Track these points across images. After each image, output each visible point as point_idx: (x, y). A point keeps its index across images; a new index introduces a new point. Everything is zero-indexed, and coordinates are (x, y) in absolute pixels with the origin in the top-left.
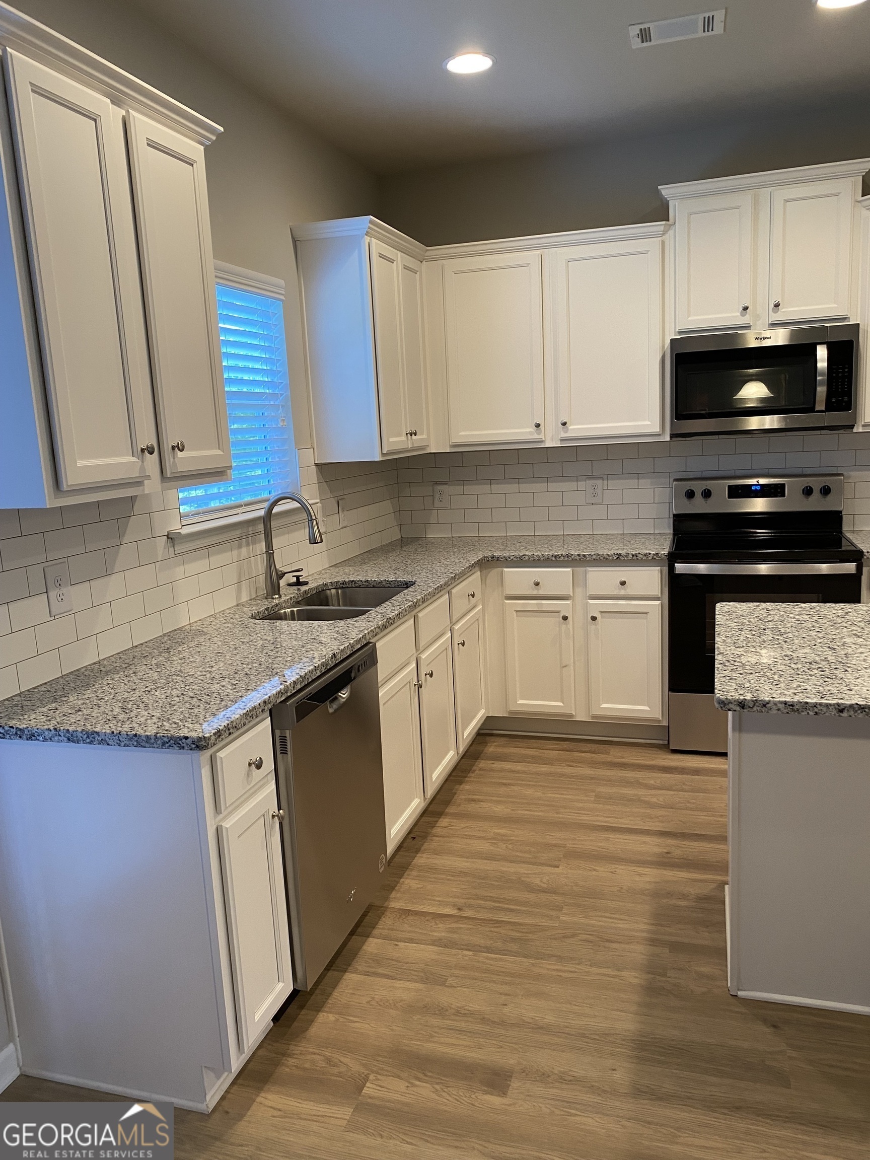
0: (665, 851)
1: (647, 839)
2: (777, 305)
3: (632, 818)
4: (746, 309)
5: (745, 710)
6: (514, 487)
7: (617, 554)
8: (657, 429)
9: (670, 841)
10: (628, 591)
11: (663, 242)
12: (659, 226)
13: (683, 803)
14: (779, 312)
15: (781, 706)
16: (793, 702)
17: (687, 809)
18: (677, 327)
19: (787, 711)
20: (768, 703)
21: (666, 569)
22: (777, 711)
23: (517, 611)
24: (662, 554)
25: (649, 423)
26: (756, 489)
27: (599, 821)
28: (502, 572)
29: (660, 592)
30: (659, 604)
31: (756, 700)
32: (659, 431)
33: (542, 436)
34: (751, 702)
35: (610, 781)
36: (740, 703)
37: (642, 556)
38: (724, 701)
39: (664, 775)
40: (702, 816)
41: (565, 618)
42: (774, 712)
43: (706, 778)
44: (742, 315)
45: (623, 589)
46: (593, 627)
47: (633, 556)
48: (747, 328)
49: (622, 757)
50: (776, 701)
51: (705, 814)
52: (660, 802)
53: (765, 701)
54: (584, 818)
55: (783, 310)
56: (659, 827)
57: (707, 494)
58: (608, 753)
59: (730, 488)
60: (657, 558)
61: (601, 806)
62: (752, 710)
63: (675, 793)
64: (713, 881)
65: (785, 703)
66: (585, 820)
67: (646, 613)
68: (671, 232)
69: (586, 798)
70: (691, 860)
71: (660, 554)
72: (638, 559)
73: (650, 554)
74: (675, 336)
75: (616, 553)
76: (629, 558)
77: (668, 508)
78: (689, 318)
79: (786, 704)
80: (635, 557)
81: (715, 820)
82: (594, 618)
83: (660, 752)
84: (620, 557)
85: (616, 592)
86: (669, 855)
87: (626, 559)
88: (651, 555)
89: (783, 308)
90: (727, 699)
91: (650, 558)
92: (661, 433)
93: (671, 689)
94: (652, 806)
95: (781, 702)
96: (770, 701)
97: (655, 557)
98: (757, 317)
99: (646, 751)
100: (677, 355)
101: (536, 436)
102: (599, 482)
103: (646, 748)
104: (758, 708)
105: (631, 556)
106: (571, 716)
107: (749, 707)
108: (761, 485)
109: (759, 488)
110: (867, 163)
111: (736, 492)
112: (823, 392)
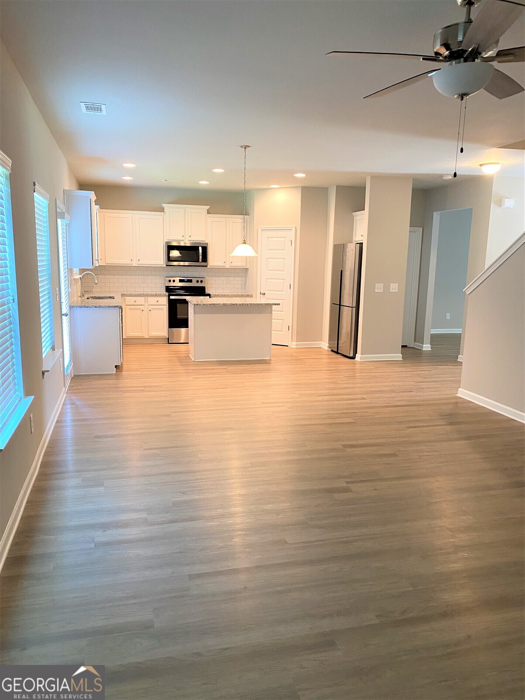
4: (183, 236)
6: (128, 277)
8: (162, 263)
10: (159, 303)
11: (163, 217)
12: (162, 213)
18: (167, 239)
21: (167, 298)
23: (129, 309)
25: (160, 262)
28: (125, 298)
29: (166, 304)
30: (166, 307)
33: (132, 263)
41: (143, 310)
44: (182, 238)
45: (157, 303)
46: (150, 313)
47: (160, 294)
48: (183, 241)
57: (174, 281)
59: (179, 280)
60: (166, 295)
67: (163, 309)
68: (165, 215)
73: (163, 294)
74: (167, 241)
78: (170, 237)
82: (150, 310)
84: (157, 295)
85: (155, 304)
89: (191, 237)
92: (164, 264)
93: (169, 328)
98: (185, 238)
99: (165, 344)
100: (168, 246)
101: (131, 263)
102: (145, 277)
106: (144, 337)
108: (187, 279)
109: (186, 280)
110: (208, 207)
111: (181, 281)
112: (201, 257)
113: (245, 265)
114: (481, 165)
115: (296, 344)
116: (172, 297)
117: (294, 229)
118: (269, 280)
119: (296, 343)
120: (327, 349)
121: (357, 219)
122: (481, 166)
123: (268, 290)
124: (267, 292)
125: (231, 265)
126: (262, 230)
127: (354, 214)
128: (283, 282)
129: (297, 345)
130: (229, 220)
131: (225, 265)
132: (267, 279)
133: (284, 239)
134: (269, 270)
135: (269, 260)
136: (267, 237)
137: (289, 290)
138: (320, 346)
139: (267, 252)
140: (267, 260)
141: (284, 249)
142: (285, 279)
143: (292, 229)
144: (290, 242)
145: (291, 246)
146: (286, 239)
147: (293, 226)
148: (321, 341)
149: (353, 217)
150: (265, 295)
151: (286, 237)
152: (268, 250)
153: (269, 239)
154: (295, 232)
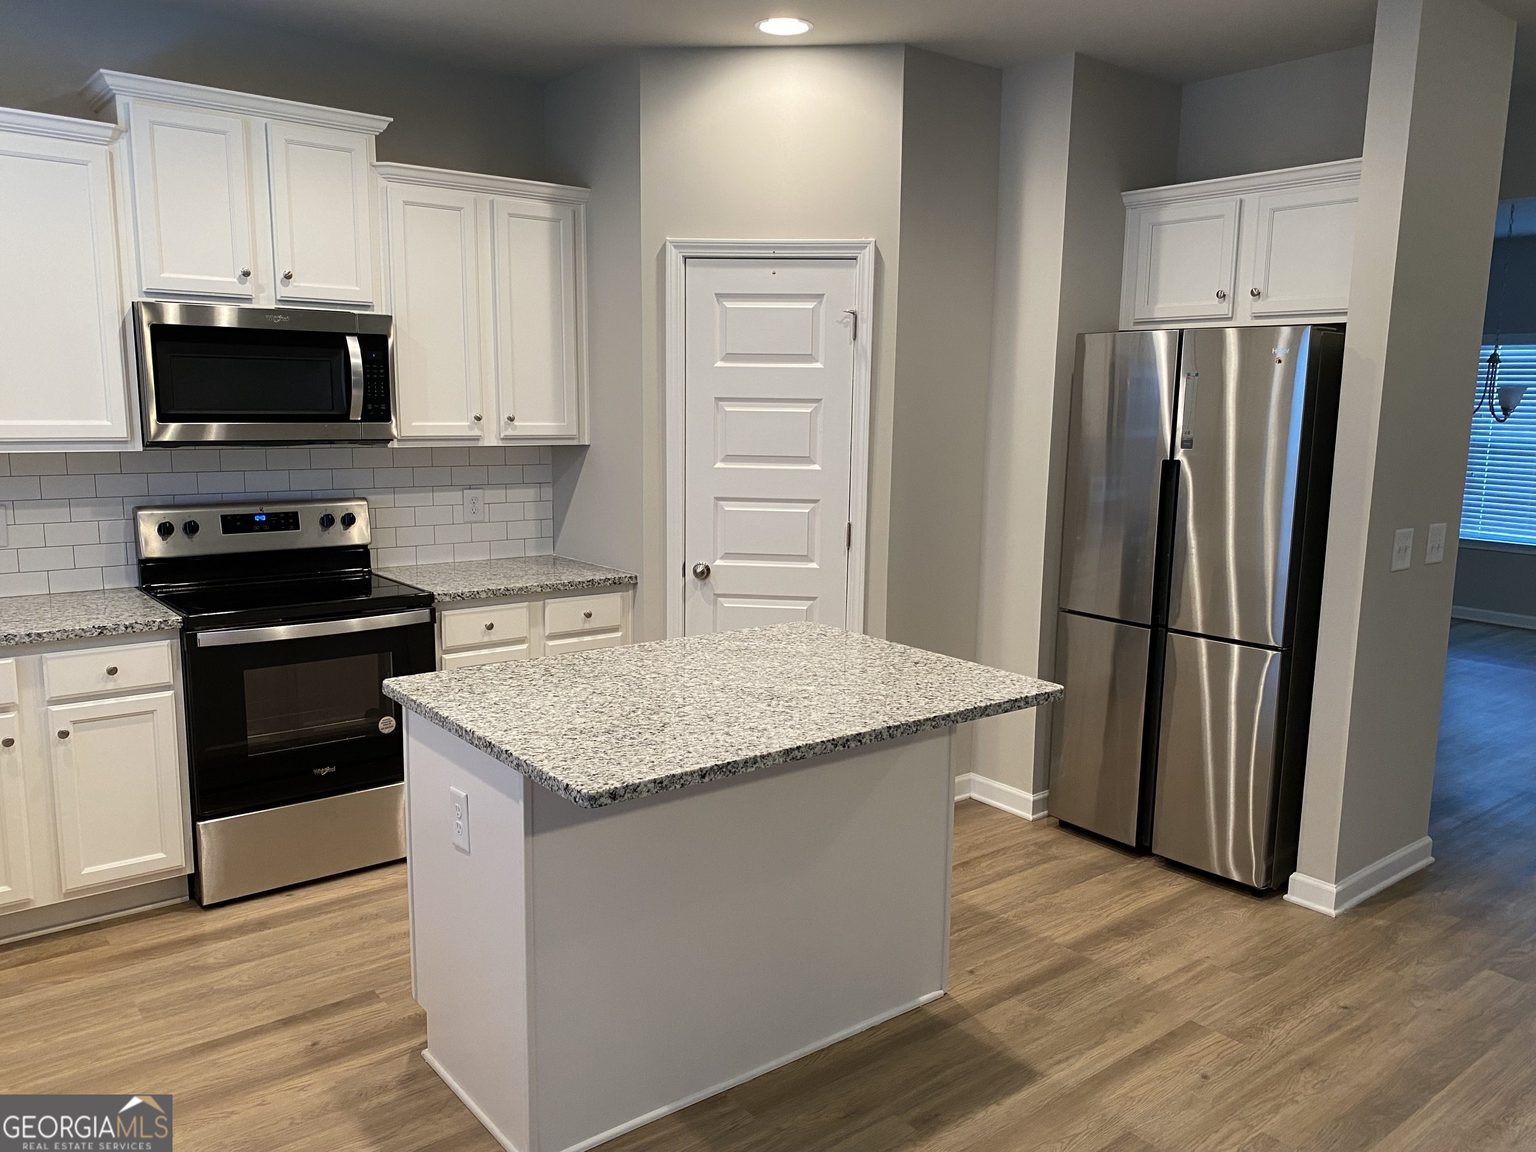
0: (310, 1043)
1: (269, 1039)
2: (288, 277)
3: (224, 1020)
4: (246, 274)
5: (617, 801)
7: (99, 628)
8: (122, 432)
9: (305, 1028)
10: (121, 681)
11: (111, 154)
12: (104, 127)
13: (279, 972)
14: (290, 286)
15: (651, 786)
16: (661, 778)
17: (290, 977)
18: (144, 284)
19: (656, 790)
20: (638, 787)
21: (180, 643)
22: (647, 793)
24: (173, 621)
25: (109, 423)
26: (260, 520)
27: (173, 1046)
29: (172, 677)
30: (171, 696)
31: (627, 786)
32: (126, 436)
34: (622, 790)
35: (143, 982)
36: (612, 794)
37: (141, 627)
38: (594, 797)
39: (222, 944)
40: (318, 978)
41: (8, 743)
42: (645, 794)
43: (281, 928)
44: (242, 282)
45: (111, 681)
46: (63, 748)
47: (126, 628)
48: (248, 301)
49: (135, 942)
50: (645, 782)
51: (320, 974)
52: (245, 983)
53: (635, 784)
54: (150, 1049)
55: (294, 284)
56: (271, 1016)
57: (192, 527)
58: (106, 943)
59: (224, 518)
60: (166, 628)
61: (162, 1021)
62: (623, 799)
63: (257, 962)
64: (401, 1054)
65: (655, 781)
66: (155, 1051)
67: (152, 712)
69: (124, 1021)
70: (352, 1040)
71: (170, 622)
72: (134, 632)
73: (154, 622)
74: (140, 296)
75: (96, 626)
76: (120, 632)
77: (123, 551)
78: (162, 275)
79: (655, 783)
80: (129, 629)
81: (339, 978)
82: (63, 734)
83: (187, 915)
84: (105, 632)
85: (99, 687)
86: (317, 1046)
87: (114, 633)
88: (157, 623)
89: (295, 281)
90: (597, 793)
91: (154, 629)
92: (129, 439)
94: (239, 992)
95: (650, 781)
96: (640, 783)
97: (163, 626)
98: (260, 288)
99: (167, 920)
103: (160, 917)
104: (629, 795)
105: (124, 629)
107: (621, 796)
108: (267, 515)
109: (264, 518)
110: (382, 123)
111: (231, 524)
112: (357, 394)
113: (574, 432)
116: (206, 638)
117: (867, 258)
118: (729, 507)
120: (1028, 815)
123: (727, 556)
124: (718, 562)
125: (510, 432)
126: (685, 258)
127: (1127, 198)
128: (808, 513)
130: (492, 202)
131: (476, 432)
132: (722, 503)
133: (815, 303)
134: (728, 458)
135: (728, 409)
136: (716, 294)
137: (844, 555)
138: (970, 798)
139: (715, 367)
140: (717, 405)
141: (811, 355)
142: (819, 498)
143: (859, 255)
144: (845, 321)
145: (855, 338)
146: (820, 303)
147: (863, 239)
148: (969, 772)
149: (1123, 209)
150: (707, 580)
151: (825, 296)
152: (722, 360)
153: (727, 306)
154: (873, 274)
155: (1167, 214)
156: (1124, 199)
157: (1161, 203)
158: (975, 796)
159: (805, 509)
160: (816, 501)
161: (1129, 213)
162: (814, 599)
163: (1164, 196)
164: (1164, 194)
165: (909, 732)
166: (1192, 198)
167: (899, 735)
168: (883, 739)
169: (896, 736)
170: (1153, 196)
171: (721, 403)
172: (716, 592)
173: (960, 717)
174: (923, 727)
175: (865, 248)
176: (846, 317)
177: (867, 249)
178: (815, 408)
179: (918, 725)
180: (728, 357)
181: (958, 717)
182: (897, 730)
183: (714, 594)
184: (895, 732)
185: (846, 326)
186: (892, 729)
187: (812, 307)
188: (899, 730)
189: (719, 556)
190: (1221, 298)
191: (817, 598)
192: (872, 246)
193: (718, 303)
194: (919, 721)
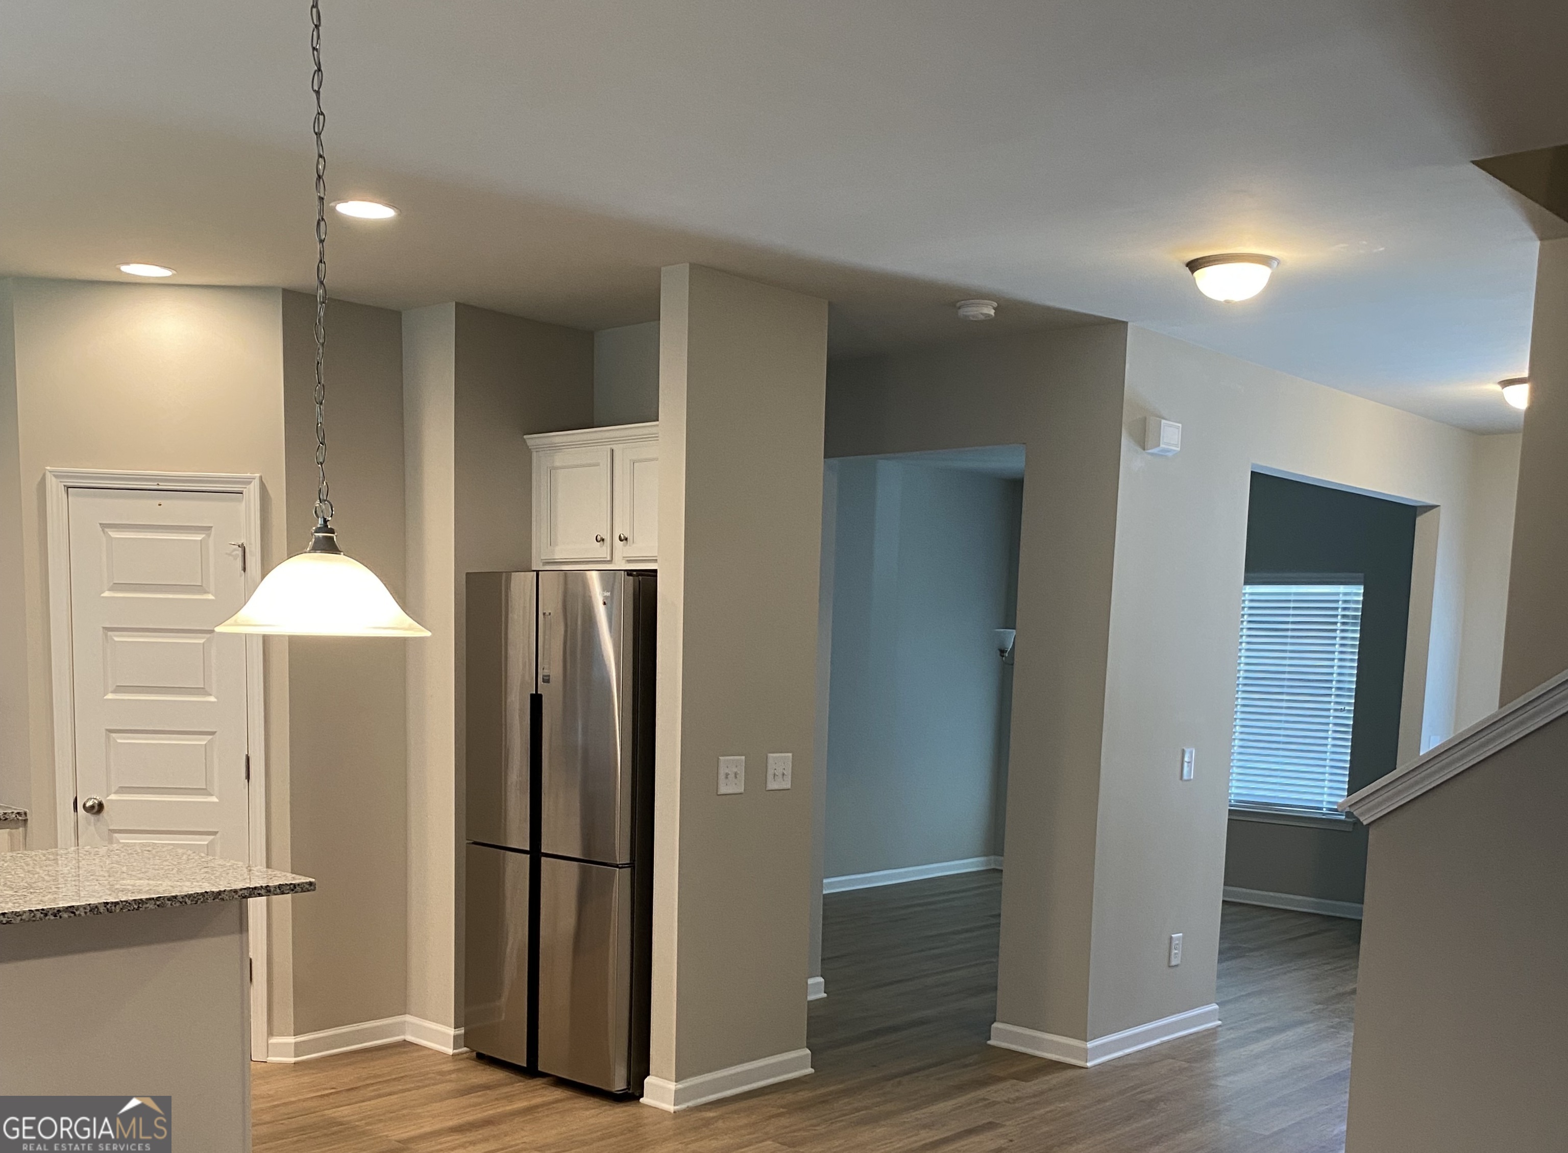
114: (1193, 266)
115: (296, 1043)
117: (252, 492)
118: (121, 739)
119: (291, 1040)
120: (450, 1051)
121: (557, 464)
122: (1193, 271)
124: (113, 797)
126: (67, 488)
127: (533, 440)
128: (205, 745)
129: (299, 1049)
132: (114, 735)
133: (204, 536)
134: (119, 689)
135: (116, 639)
136: (100, 524)
137: (244, 788)
138: (405, 1040)
139: (103, 597)
140: (106, 636)
141: (201, 586)
142: (215, 730)
143: (245, 490)
144: (235, 553)
145: (244, 569)
146: (209, 536)
147: (248, 474)
148: (405, 1013)
149: (529, 452)
150: (101, 814)
151: (213, 529)
152: (109, 590)
153: (112, 536)
154: (259, 508)
155: (559, 459)
156: (528, 441)
157: (556, 448)
158: (410, 1038)
159: (203, 741)
160: (213, 733)
161: (534, 454)
162: (215, 833)
163: (556, 441)
164: (557, 440)
165: (129, 908)
166: (585, 444)
167: (118, 911)
168: (100, 912)
169: (115, 911)
170: (546, 441)
171: (110, 633)
172: (111, 828)
173: (189, 899)
174: (145, 906)
175: (250, 483)
176: (235, 550)
177: (253, 483)
178: (208, 639)
179: (139, 903)
180: (116, 587)
181: (187, 900)
182: (115, 906)
183: (109, 830)
184: (113, 908)
185: (235, 559)
186: (110, 905)
187: (200, 539)
188: (117, 906)
189: (113, 790)
190: (599, 542)
191: (218, 832)
192: (256, 483)
193: (104, 533)
194: (141, 900)
